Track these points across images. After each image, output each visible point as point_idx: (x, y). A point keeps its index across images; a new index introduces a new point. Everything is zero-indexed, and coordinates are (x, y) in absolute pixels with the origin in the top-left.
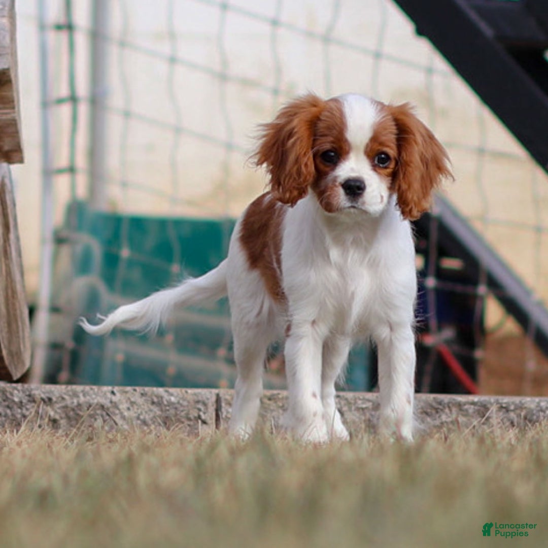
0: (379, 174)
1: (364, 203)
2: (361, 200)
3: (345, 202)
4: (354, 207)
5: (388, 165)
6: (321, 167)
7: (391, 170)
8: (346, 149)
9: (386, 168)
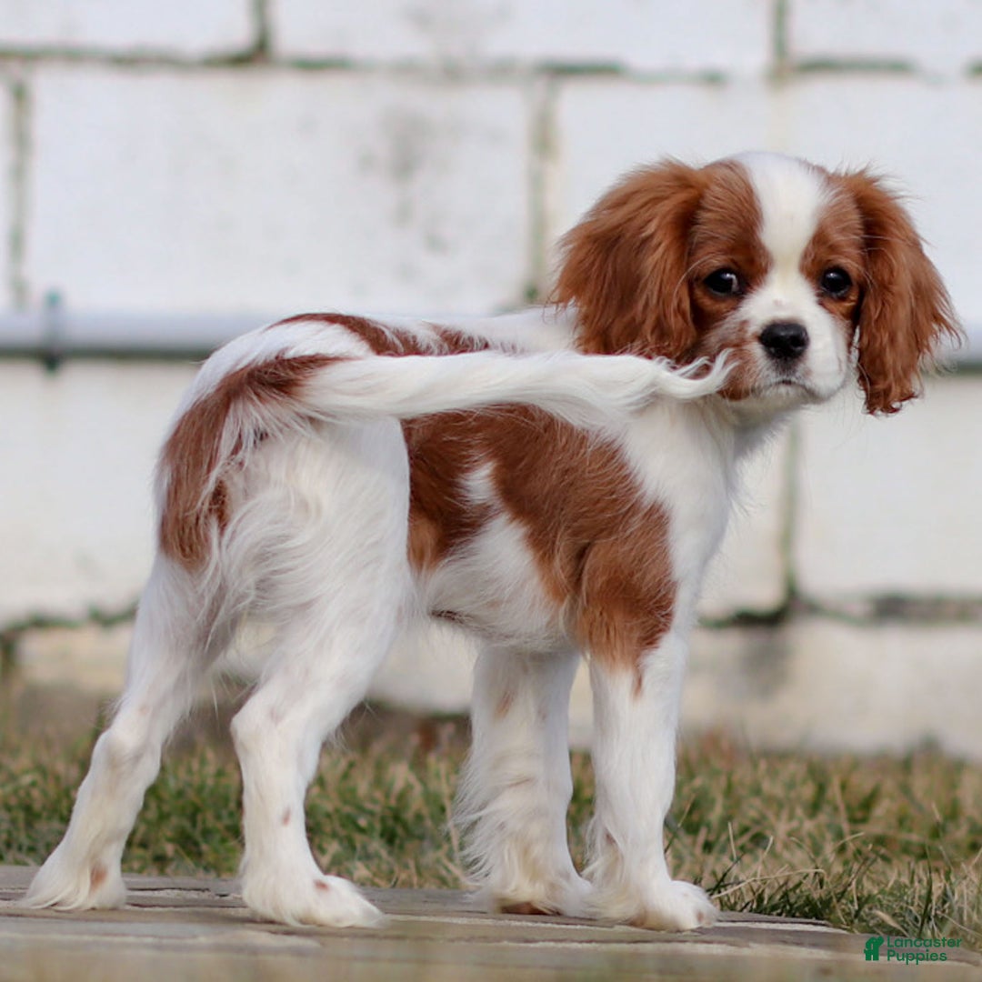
0: (831, 312)
1: (808, 373)
2: (801, 368)
3: (766, 373)
4: (788, 383)
5: (846, 293)
6: (707, 302)
7: (853, 304)
8: (761, 265)
9: (843, 299)
